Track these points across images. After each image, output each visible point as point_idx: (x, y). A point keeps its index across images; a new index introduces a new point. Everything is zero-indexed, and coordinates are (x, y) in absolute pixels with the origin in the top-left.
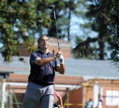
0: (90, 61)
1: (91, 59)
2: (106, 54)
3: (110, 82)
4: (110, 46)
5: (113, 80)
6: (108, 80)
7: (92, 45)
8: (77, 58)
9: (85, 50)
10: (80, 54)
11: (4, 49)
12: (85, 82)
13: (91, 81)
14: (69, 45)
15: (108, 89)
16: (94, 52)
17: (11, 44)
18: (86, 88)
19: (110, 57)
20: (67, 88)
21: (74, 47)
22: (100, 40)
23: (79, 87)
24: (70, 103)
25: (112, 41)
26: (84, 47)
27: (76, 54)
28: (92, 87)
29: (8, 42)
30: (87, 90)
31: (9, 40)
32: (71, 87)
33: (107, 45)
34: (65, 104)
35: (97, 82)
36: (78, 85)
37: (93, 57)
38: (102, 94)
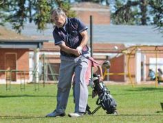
0: (131, 26)
1: (132, 24)
2: (148, 18)
3: (154, 48)
4: (153, 9)
5: (156, 47)
6: (151, 46)
7: (133, 9)
8: (117, 24)
9: (125, 15)
10: (121, 19)
11: (37, 15)
12: (127, 49)
13: (132, 49)
14: (108, 10)
15: (152, 57)
16: (135, 17)
17: (44, 10)
18: (128, 56)
19: (153, 22)
20: (107, 57)
21: (114, 12)
22: (141, 3)
23: (119, 55)
24: (110, 72)
25: (155, 4)
26: (125, 12)
27: (116, 20)
28: (134, 54)
29: (41, 8)
30: (129, 58)
31: (42, 6)
32: (112, 55)
33: (149, 8)
34: (105, 74)
35: (139, 49)
36: (118, 52)
37: (134, 22)
38: (145, 62)
